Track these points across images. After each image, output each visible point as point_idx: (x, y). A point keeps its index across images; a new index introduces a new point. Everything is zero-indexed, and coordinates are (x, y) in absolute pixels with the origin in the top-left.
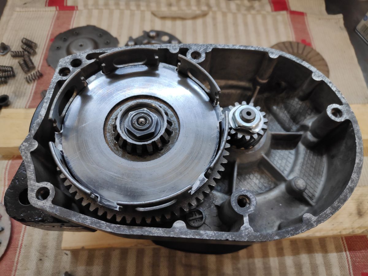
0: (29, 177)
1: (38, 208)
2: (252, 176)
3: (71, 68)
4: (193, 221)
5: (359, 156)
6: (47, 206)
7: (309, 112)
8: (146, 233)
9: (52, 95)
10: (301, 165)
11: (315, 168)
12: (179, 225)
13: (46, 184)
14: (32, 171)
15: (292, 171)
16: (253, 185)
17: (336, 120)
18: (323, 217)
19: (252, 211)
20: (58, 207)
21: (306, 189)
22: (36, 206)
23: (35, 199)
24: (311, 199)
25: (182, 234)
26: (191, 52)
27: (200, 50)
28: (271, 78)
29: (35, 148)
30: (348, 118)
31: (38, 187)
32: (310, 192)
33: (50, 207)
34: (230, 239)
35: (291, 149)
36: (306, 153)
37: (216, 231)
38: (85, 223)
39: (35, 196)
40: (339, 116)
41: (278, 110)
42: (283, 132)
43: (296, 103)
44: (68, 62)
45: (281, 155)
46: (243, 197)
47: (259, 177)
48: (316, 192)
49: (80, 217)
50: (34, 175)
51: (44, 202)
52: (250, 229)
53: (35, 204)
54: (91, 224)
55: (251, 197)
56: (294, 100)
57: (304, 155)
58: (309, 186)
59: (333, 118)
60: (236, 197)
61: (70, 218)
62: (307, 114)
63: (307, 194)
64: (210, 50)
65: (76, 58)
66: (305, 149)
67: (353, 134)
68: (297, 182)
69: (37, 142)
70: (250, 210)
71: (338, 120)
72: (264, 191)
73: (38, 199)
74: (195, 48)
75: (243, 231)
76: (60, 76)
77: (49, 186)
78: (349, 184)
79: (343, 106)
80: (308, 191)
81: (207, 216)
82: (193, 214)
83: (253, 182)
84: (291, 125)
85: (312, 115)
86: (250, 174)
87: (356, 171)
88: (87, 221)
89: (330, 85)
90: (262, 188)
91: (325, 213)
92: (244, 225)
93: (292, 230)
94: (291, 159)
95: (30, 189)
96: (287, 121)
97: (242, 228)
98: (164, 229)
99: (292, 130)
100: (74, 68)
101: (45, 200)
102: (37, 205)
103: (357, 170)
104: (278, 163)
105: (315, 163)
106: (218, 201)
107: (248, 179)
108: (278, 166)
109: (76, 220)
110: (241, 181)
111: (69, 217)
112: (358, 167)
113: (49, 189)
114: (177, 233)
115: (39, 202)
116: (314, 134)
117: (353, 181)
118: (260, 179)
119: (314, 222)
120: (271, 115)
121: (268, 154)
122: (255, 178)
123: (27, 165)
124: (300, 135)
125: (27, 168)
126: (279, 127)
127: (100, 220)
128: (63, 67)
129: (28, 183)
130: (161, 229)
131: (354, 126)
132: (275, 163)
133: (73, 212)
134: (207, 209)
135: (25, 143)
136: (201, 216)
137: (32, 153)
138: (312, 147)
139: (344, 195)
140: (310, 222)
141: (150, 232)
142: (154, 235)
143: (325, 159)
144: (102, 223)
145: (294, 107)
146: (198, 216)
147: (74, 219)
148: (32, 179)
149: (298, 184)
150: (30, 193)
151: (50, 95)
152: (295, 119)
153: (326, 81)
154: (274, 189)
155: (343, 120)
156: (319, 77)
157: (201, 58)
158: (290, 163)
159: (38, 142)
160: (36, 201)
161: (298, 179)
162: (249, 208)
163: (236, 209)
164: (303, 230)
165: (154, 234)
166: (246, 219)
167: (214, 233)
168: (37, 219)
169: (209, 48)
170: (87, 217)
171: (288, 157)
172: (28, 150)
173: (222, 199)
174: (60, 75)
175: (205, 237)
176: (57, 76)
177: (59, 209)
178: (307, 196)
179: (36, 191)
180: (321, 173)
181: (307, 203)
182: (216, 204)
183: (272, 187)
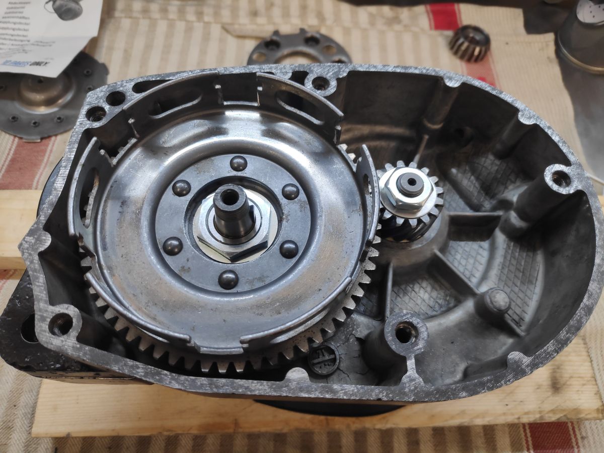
0: (36, 297)
1: (52, 349)
2: (417, 287)
3: (107, 107)
4: (319, 365)
5: (600, 252)
6: (69, 346)
7: (512, 177)
8: (240, 390)
9: (74, 154)
10: (500, 268)
11: (523, 272)
12: (297, 375)
13: (67, 309)
14: (42, 286)
15: (484, 277)
16: (419, 302)
17: (560, 192)
18: (542, 358)
19: (420, 349)
20: (87, 348)
21: (509, 308)
22: (50, 347)
23: (48, 334)
24: (517, 326)
25: (301, 391)
26: (312, 78)
27: (327, 74)
28: (448, 121)
29: (47, 247)
30: (580, 188)
31: (52, 313)
32: (515, 312)
33: (73, 347)
34: (385, 399)
35: (483, 240)
36: (508, 246)
37: (360, 385)
38: (135, 374)
39: (48, 330)
40: (564, 184)
41: (460, 175)
42: (469, 213)
43: (489, 163)
44: (101, 98)
45: (467, 252)
46: (405, 325)
47: (429, 289)
48: (526, 313)
49: (125, 365)
50: (45, 292)
51: (64, 339)
52: (417, 381)
53: (47, 343)
54: (144, 376)
55: (419, 326)
56: (487, 158)
57: (504, 251)
58: (514, 304)
59: (555, 187)
60: (393, 325)
61: (109, 367)
62: (509, 182)
63: (511, 317)
64: (345, 74)
65: (115, 91)
66: (507, 239)
67: (589, 214)
68: (495, 297)
69: (49, 236)
70: (418, 347)
71: (564, 191)
72: (439, 312)
73: (53, 333)
74: (319, 71)
75: (405, 384)
76: (88, 122)
77: (72, 311)
78: (585, 300)
79: (572, 167)
80: (513, 312)
81: (342, 356)
82: (319, 353)
83: (420, 297)
84: (482, 200)
85: (518, 183)
86: (414, 285)
87: (595, 278)
88: (138, 370)
89: (549, 132)
90: (434, 307)
91: (545, 351)
92: (408, 374)
93: (488, 381)
94: (483, 257)
95: (39, 317)
96: (476, 194)
97: (405, 379)
98: (270, 383)
99: (483, 209)
100: (113, 107)
101: (65, 336)
102: (52, 344)
103: (598, 276)
104: (461, 264)
105: (523, 263)
106: (360, 331)
107: (411, 292)
108: (461, 269)
109: (119, 369)
110: (398, 296)
111: (107, 364)
112: (599, 272)
113: (72, 316)
114: (292, 389)
115: (55, 340)
116: (522, 215)
117: (592, 295)
118: (432, 291)
119: (527, 366)
120: (447, 183)
121: (443, 249)
122: (422, 291)
123: (33, 275)
124: (498, 217)
125: (34, 280)
126: (461, 203)
127: (160, 370)
128: (93, 105)
129: (35, 307)
130: (265, 383)
131: (590, 201)
132: (456, 264)
133: (113, 355)
134: (342, 345)
135: (30, 237)
136: (332, 356)
137: (42, 255)
138: (518, 238)
139: (577, 320)
140: (519, 366)
141: (247, 388)
142: (253, 393)
143: (540, 258)
144: (163, 375)
145: (486, 168)
146: (327, 357)
147: (116, 368)
148: (41, 299)
149: (496, 300)
150: (39, 325)
151: (72, 154)
152: (488, 189)
153: (541, 126)
154: (456, 308)
155: (572, 192)
156: (530, 118)
157: (329, 89)
158: (481, 264)
159: (51, 235)
160: (50, 337)
161: (496, 291)
162: (416, 344)
163: (393, 347)
164: (509, 381)
165: (254, 391)
166: (411, 364)
167: (357, 388)
168: (53, 367)
169: (343, 71)
170: (136, 365)
171: (478, 253)
172: (34, 250)
173: (368, 327)
174: (89, 120)
175: (342, 396)
176: (82, 121)
177: (90, 351)
178: (512, 321)
179: (49, 320)
180: (534, 282)
181: (511, 333)
182: (357, 336)
183: (452, 305)
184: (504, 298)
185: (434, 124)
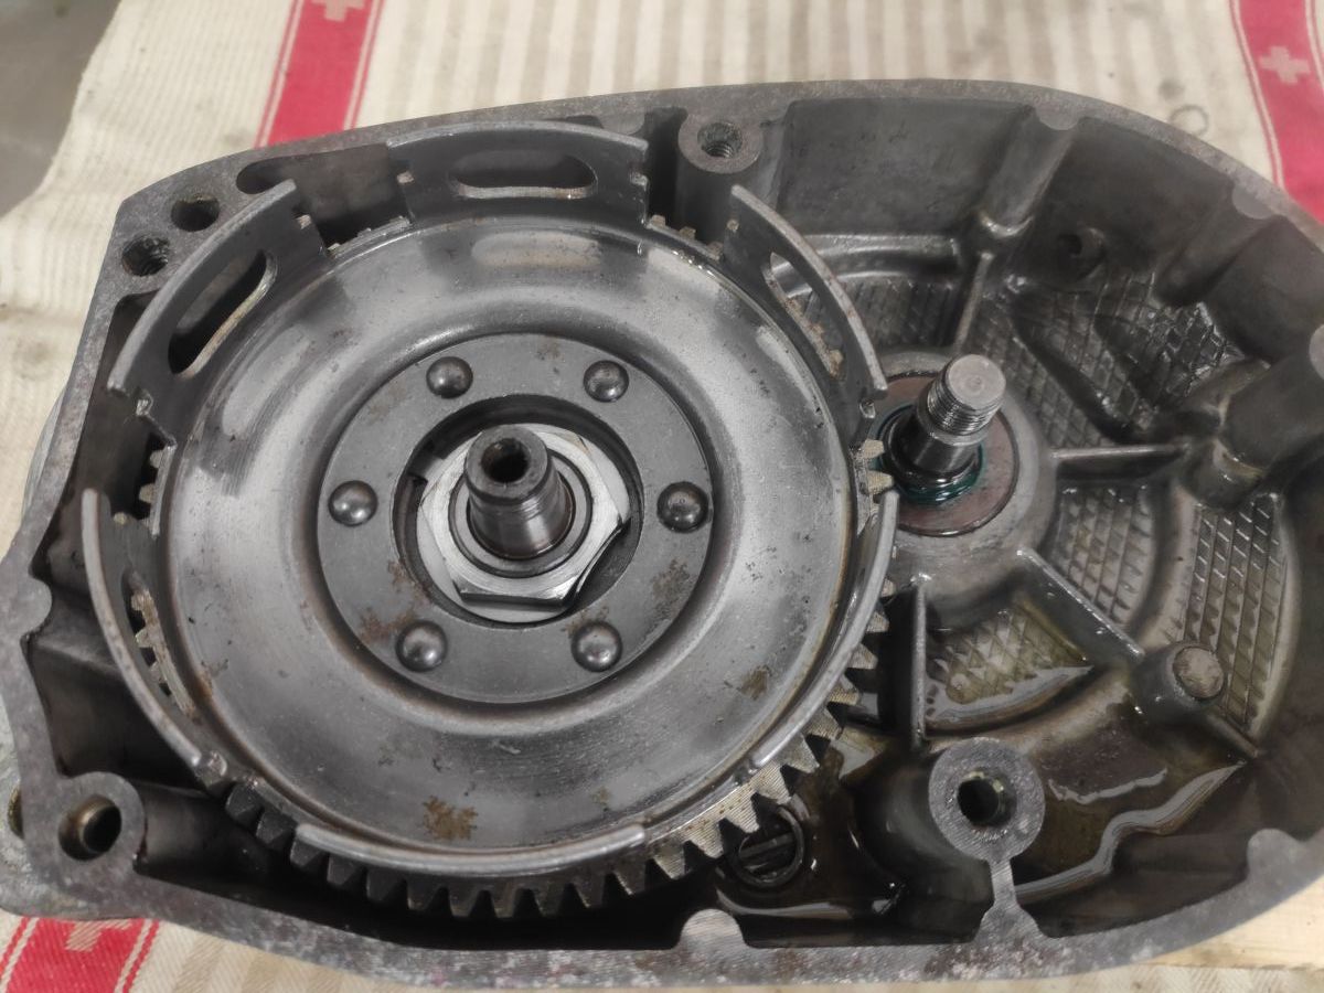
184: (1210, 668)
185: (1006, 223)
